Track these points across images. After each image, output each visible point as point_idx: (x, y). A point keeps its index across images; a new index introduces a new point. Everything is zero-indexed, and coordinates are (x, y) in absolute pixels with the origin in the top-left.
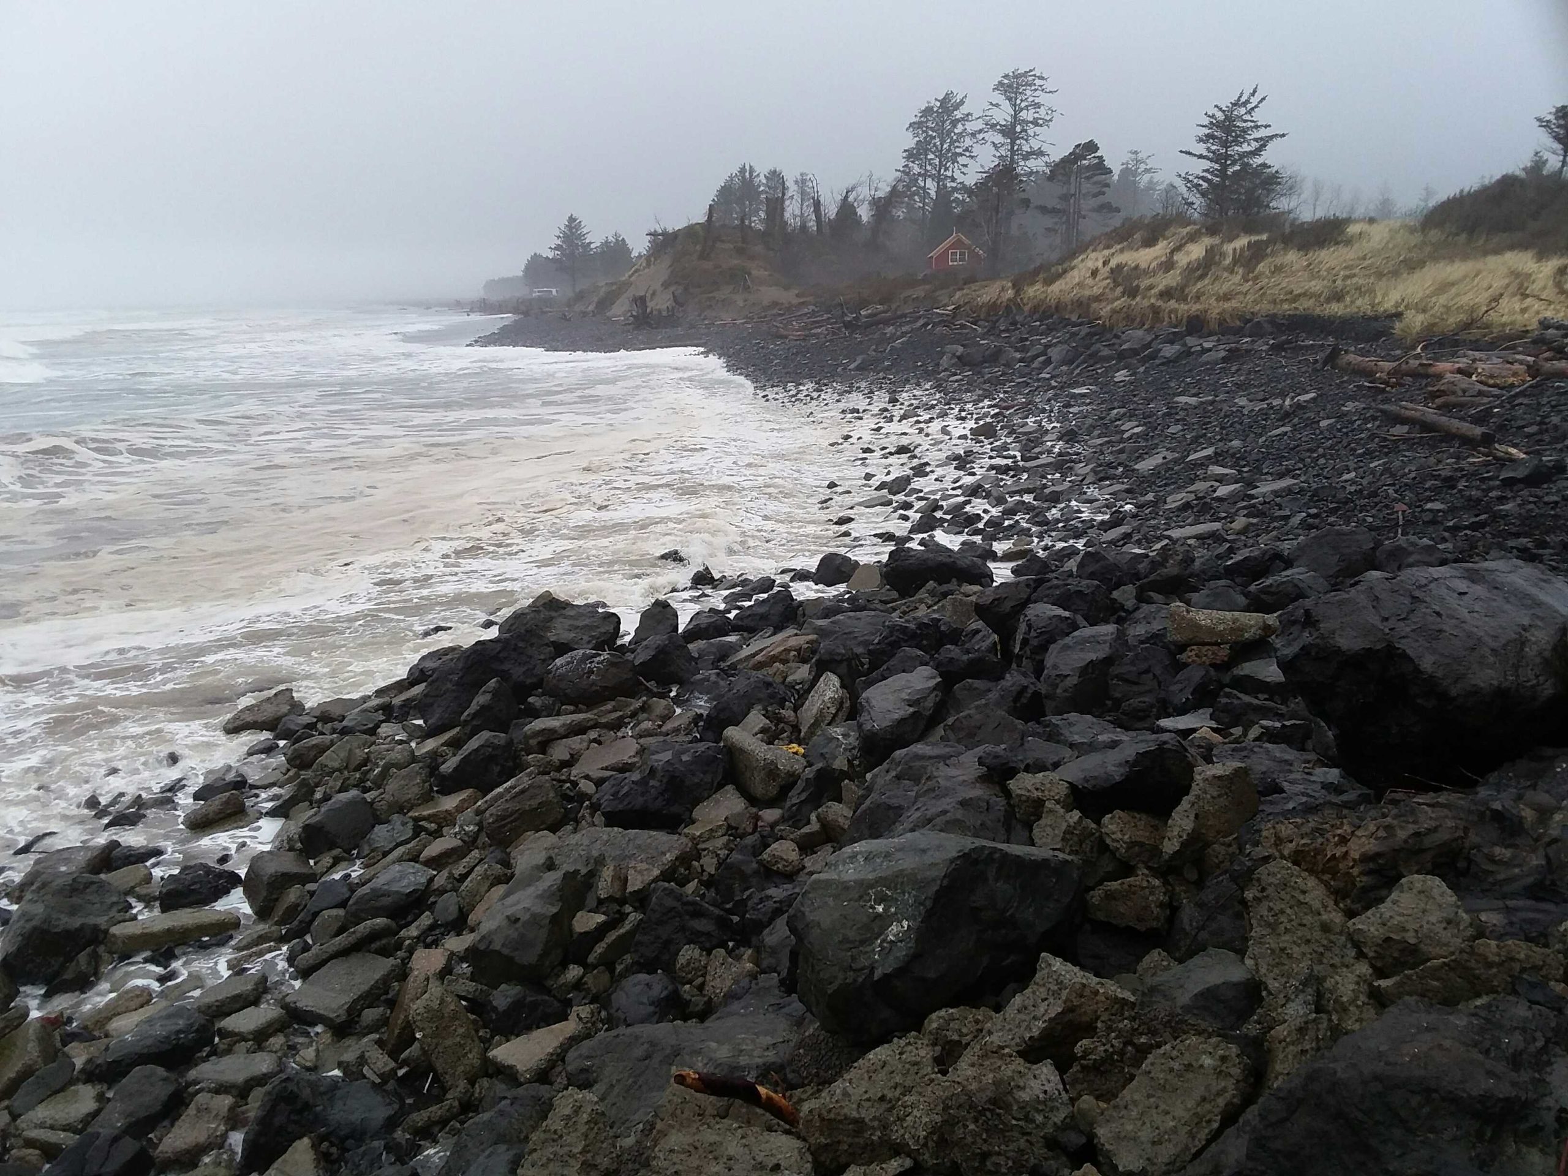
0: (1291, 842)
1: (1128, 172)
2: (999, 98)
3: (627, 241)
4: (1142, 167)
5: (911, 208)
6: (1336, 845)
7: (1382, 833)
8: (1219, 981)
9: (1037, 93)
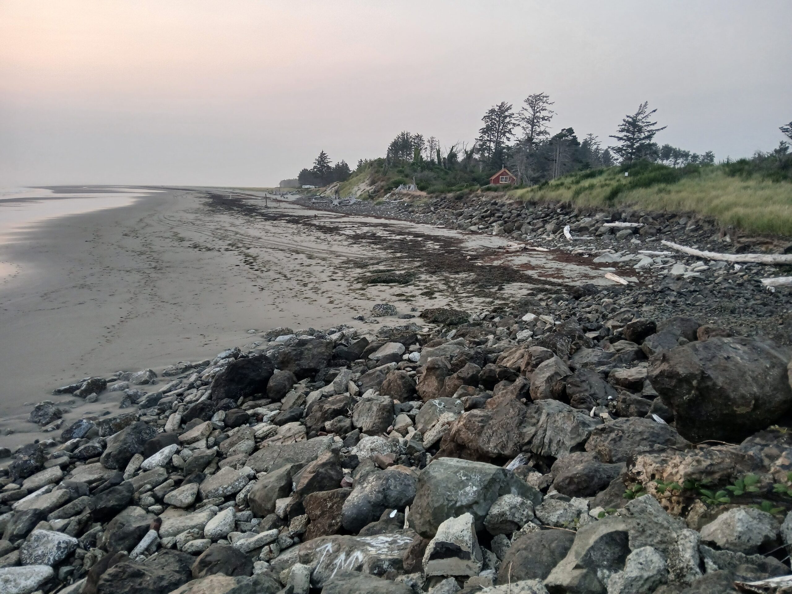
0: (651, 465)
1: (586, 143)
2: (527, 107)
3: (349, 165)
4: (594, 141)
5: (482, 155)
6: (673, 468)
7: (694, 463)
8: (614, 530)
9: (545, 104)
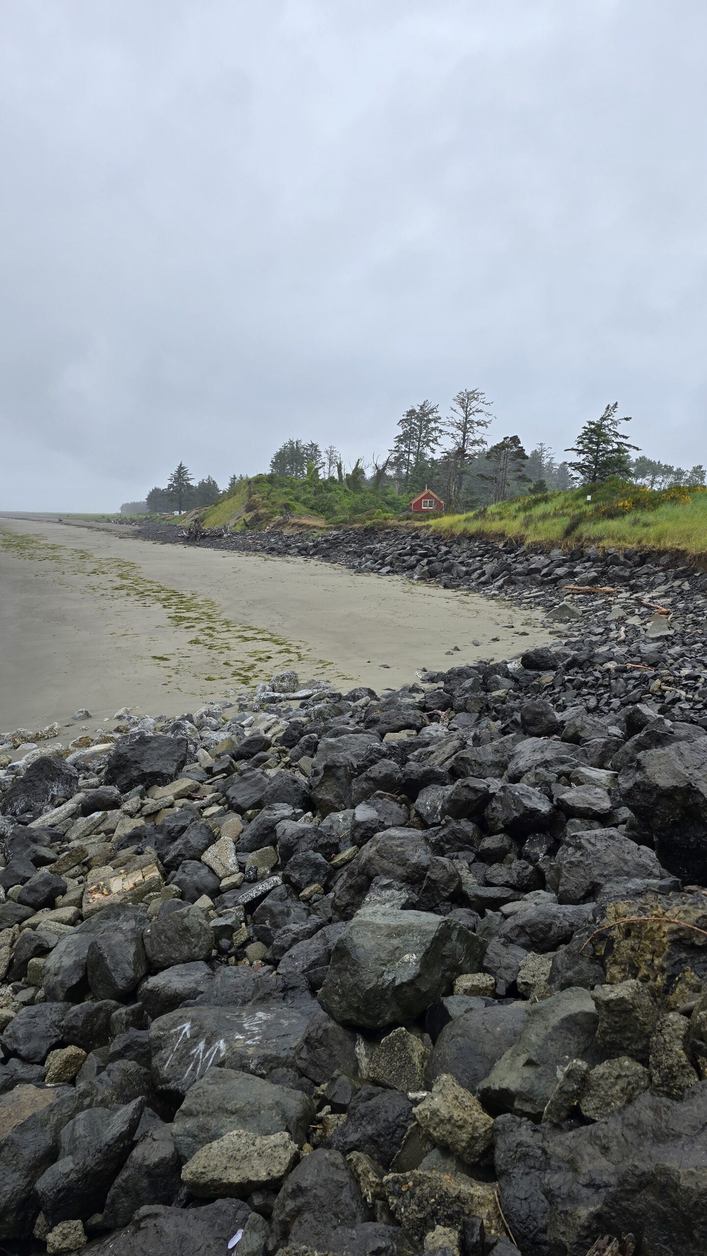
1: (535, 455)
2: (456, 406)
3: (217, 483)
4: (545, 453)
5: (398, 471)
8: (578, 1010)
9: (480, 404)
